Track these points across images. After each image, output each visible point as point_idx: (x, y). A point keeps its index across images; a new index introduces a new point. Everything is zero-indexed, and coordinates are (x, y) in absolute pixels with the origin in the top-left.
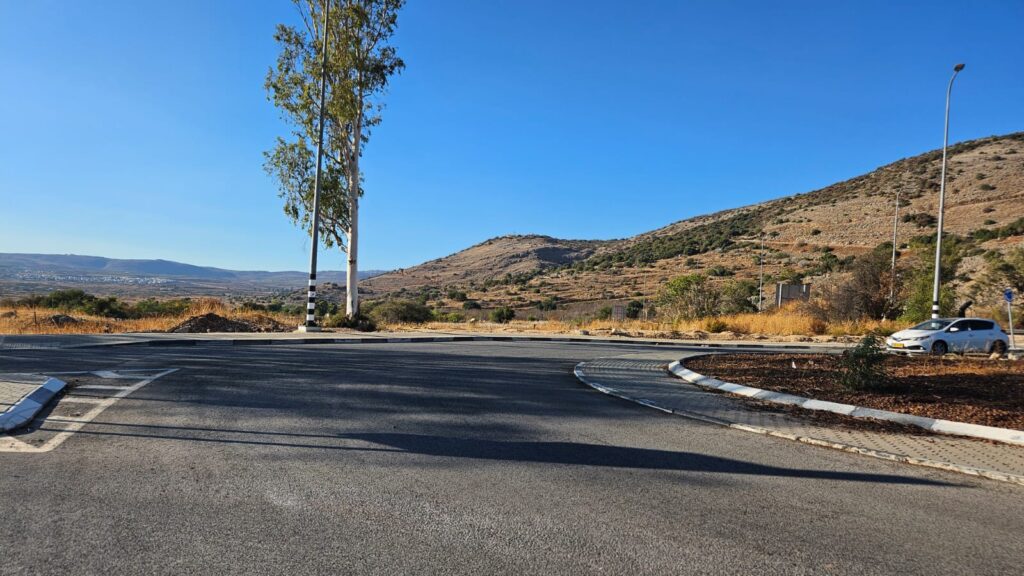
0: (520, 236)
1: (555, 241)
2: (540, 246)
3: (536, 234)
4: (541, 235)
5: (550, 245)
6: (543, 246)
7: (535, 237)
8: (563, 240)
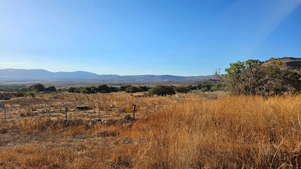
0: (279, 58)
1: (296, 59)
2: (288, 61)
3: (286, 57)
4: (289, 57)
5: (293, 61)
6: (290, 61)
7: (286, 58)
8: (299, 58)
